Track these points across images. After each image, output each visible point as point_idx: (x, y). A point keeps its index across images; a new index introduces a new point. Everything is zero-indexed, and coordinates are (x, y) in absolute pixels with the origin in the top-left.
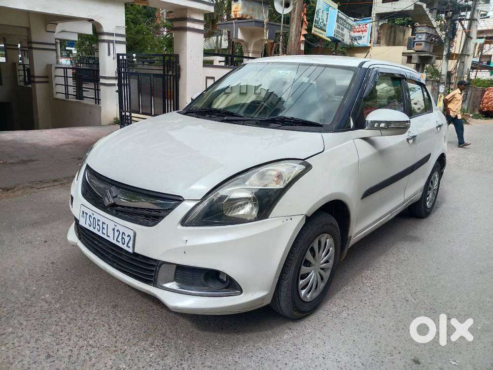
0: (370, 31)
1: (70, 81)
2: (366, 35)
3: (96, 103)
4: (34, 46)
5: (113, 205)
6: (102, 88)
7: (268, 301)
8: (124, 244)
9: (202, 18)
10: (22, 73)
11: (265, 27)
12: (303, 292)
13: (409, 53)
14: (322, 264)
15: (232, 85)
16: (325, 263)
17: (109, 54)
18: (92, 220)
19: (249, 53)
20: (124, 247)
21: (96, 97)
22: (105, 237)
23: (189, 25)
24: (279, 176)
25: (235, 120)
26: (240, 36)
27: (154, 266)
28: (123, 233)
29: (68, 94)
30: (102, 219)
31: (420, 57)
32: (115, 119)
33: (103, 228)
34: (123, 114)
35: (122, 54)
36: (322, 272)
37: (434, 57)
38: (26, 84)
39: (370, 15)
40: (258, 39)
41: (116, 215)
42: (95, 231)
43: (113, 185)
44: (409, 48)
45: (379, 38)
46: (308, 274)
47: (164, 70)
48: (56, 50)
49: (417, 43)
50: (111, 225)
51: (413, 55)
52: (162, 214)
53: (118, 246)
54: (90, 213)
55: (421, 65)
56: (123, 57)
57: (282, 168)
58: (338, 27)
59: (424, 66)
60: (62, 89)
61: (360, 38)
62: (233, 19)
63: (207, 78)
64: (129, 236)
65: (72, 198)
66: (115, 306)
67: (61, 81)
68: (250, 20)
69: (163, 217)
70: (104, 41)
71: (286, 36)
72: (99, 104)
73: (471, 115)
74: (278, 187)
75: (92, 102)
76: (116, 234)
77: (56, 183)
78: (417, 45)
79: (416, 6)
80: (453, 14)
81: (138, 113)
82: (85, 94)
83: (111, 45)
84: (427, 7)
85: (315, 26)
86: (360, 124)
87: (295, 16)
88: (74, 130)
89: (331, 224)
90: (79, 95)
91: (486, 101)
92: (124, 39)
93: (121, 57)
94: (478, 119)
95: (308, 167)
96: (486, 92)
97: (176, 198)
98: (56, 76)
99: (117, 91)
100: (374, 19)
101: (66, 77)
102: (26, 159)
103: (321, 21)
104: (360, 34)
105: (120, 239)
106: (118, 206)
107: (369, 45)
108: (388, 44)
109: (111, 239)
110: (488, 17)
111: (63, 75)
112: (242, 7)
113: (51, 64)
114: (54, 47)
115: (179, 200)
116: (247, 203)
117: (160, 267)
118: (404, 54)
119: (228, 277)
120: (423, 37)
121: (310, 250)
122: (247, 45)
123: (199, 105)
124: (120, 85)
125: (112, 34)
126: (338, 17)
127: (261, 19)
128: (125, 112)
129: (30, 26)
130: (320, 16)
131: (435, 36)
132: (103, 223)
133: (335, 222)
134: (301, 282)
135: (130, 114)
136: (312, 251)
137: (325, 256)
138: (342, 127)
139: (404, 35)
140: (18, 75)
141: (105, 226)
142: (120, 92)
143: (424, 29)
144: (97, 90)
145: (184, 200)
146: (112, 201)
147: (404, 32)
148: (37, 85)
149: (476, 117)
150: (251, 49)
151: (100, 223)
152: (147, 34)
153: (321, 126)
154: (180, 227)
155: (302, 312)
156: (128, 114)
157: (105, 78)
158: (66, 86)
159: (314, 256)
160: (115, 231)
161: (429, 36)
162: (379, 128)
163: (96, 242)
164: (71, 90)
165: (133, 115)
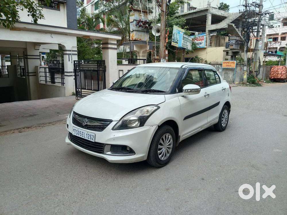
0: (206, 39)
1: (48, 74)
2: (204, 41)
3: (62, 85)
4: (29, 57)
5: (87, 125)
6: (66, 77)
7: (145, 159)
8: (91, 139)
9: (116, 43)
10: (19, 70)
11: (147, 44)
12: (160, 156)
13: (227, 50)
14: (168, 146)
15: (132, 75)
16: (168, 145)
17: (69, 61)
18: (78, 132)
19: (140, 56)
20: (91, 140)
21: (62, 82)
22: (83, 138)
23: (110, 46)
24: (148, 111)
25: (132, 91)
26: (135, 49)
27: (102, 146)
28: (91, 135)
29: (47, 81)
30: (82, 131)
31: (233, 52)
32: (72, 93)
33: (82, 134)
34: (77, 90)
35: (76, 61)
36: (167, 149)
37: (240, 52)
38: (21, 76)
39: (205, 31)
40: (144, 50)
41: (87, 129)
42: (79, 136)
43: (86, 118)
44: (226, 48)
45: (211, 43)
46: (162, 149)
47: (98, 68)
48: (40, 59)
49: (231, 45)
50: (86, 133)
51: (229, 51)
52: (105, 127)
53: (89, 140)
54: (76, 129)
55: (234, 57)
56: (77, 62)
57: (149, 108)
58: (184, 42)
59: (235, 56)
60: (44, 78)
61: (201, 43)
62: (131, 41)
63: (119, 70)
64: (93, 136)
65: (68, 125)
66: (87, 166)
67: (43, 74)
68: (140, 41)
69: (105, 128)
70: (66, 54)
71: (158, 48)
72: (63, 85)
73: (265, 81)
74: (147, 115)
75: (60, 85)
76: (88, 136)
77: (50, 124)
78: (230, 46)
79: (229, 25)
80: (247, 30)
81: (85, 89)
82: (56, 81)
83: (70, 56)
84: (235, 26)
85: (173, 42)
86: (181, 91)
87: (162, 38)
88: (52, 99)
89: (170, 130)
90: (53, 81)
91: (272, 73)
92: (76, 53)
93: (76, 62)
94: (268, 83)
95: (159, 108)
96: (272, 68)
97: (110, 121)
98: (40, 72)
99: (74, 79)
100: (207, 34)
101: (45, 72)
102: (32, 114)
103: (176, 39)
104: (200, 41)
105: (89, 137)
106: (88, 125)
107: (205, 47)
108: (216, 46)
109: (86, 138)
110: (273, 27)
111: (44, 71)
112: (135, 35)
113: (37, 66)
114: (39, 57)
115: (111, 121)
116: (136, 122)
117: (105, 146)
118: (224, 51)
119: (130, 148)
120: (234, 42)
121: (162, 139)
122: (139, 53)
123: (116, 86)
124: (75, 76)
125: (70, 51)
126: (183, 37)
127: (145, 40)
128: (78, 89)
129: (26, 47)
130: (175, 36)
131: (240, 41)
132: (83, 132)
133: (171, 129)
134: (159, 152)
135: (81, 90)
136: (163, 139)
137: (169, 142)
138: (173, 92)
139: (224, 41)
140: (17, 72)
141: (83, 134)
142: (75, 79)
143: (233, 37)
144: (63, 79)
145: (113, 121)
146: (86, 124)
147: (224, 39)
148: (30, 77)
149: (268, 82)
150: (141, 54)
151: (81, 133)
152: (86, 47)
153: (165, 92)
154: (112, 131)
155: (160, 164)
156: (80, 90)
157: (67, 72)
158: (46, 77)
159: (163, 142)
160: (88, 134)
161: (237, 41)
162: (188, 92)
163: (79, 141)
164: (48, 79)
165: (82, 90)
